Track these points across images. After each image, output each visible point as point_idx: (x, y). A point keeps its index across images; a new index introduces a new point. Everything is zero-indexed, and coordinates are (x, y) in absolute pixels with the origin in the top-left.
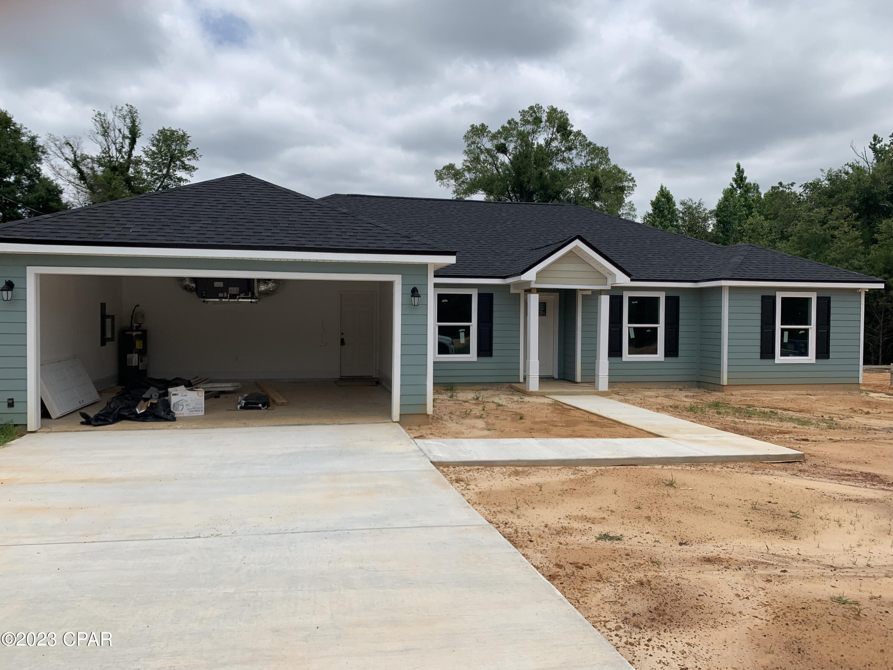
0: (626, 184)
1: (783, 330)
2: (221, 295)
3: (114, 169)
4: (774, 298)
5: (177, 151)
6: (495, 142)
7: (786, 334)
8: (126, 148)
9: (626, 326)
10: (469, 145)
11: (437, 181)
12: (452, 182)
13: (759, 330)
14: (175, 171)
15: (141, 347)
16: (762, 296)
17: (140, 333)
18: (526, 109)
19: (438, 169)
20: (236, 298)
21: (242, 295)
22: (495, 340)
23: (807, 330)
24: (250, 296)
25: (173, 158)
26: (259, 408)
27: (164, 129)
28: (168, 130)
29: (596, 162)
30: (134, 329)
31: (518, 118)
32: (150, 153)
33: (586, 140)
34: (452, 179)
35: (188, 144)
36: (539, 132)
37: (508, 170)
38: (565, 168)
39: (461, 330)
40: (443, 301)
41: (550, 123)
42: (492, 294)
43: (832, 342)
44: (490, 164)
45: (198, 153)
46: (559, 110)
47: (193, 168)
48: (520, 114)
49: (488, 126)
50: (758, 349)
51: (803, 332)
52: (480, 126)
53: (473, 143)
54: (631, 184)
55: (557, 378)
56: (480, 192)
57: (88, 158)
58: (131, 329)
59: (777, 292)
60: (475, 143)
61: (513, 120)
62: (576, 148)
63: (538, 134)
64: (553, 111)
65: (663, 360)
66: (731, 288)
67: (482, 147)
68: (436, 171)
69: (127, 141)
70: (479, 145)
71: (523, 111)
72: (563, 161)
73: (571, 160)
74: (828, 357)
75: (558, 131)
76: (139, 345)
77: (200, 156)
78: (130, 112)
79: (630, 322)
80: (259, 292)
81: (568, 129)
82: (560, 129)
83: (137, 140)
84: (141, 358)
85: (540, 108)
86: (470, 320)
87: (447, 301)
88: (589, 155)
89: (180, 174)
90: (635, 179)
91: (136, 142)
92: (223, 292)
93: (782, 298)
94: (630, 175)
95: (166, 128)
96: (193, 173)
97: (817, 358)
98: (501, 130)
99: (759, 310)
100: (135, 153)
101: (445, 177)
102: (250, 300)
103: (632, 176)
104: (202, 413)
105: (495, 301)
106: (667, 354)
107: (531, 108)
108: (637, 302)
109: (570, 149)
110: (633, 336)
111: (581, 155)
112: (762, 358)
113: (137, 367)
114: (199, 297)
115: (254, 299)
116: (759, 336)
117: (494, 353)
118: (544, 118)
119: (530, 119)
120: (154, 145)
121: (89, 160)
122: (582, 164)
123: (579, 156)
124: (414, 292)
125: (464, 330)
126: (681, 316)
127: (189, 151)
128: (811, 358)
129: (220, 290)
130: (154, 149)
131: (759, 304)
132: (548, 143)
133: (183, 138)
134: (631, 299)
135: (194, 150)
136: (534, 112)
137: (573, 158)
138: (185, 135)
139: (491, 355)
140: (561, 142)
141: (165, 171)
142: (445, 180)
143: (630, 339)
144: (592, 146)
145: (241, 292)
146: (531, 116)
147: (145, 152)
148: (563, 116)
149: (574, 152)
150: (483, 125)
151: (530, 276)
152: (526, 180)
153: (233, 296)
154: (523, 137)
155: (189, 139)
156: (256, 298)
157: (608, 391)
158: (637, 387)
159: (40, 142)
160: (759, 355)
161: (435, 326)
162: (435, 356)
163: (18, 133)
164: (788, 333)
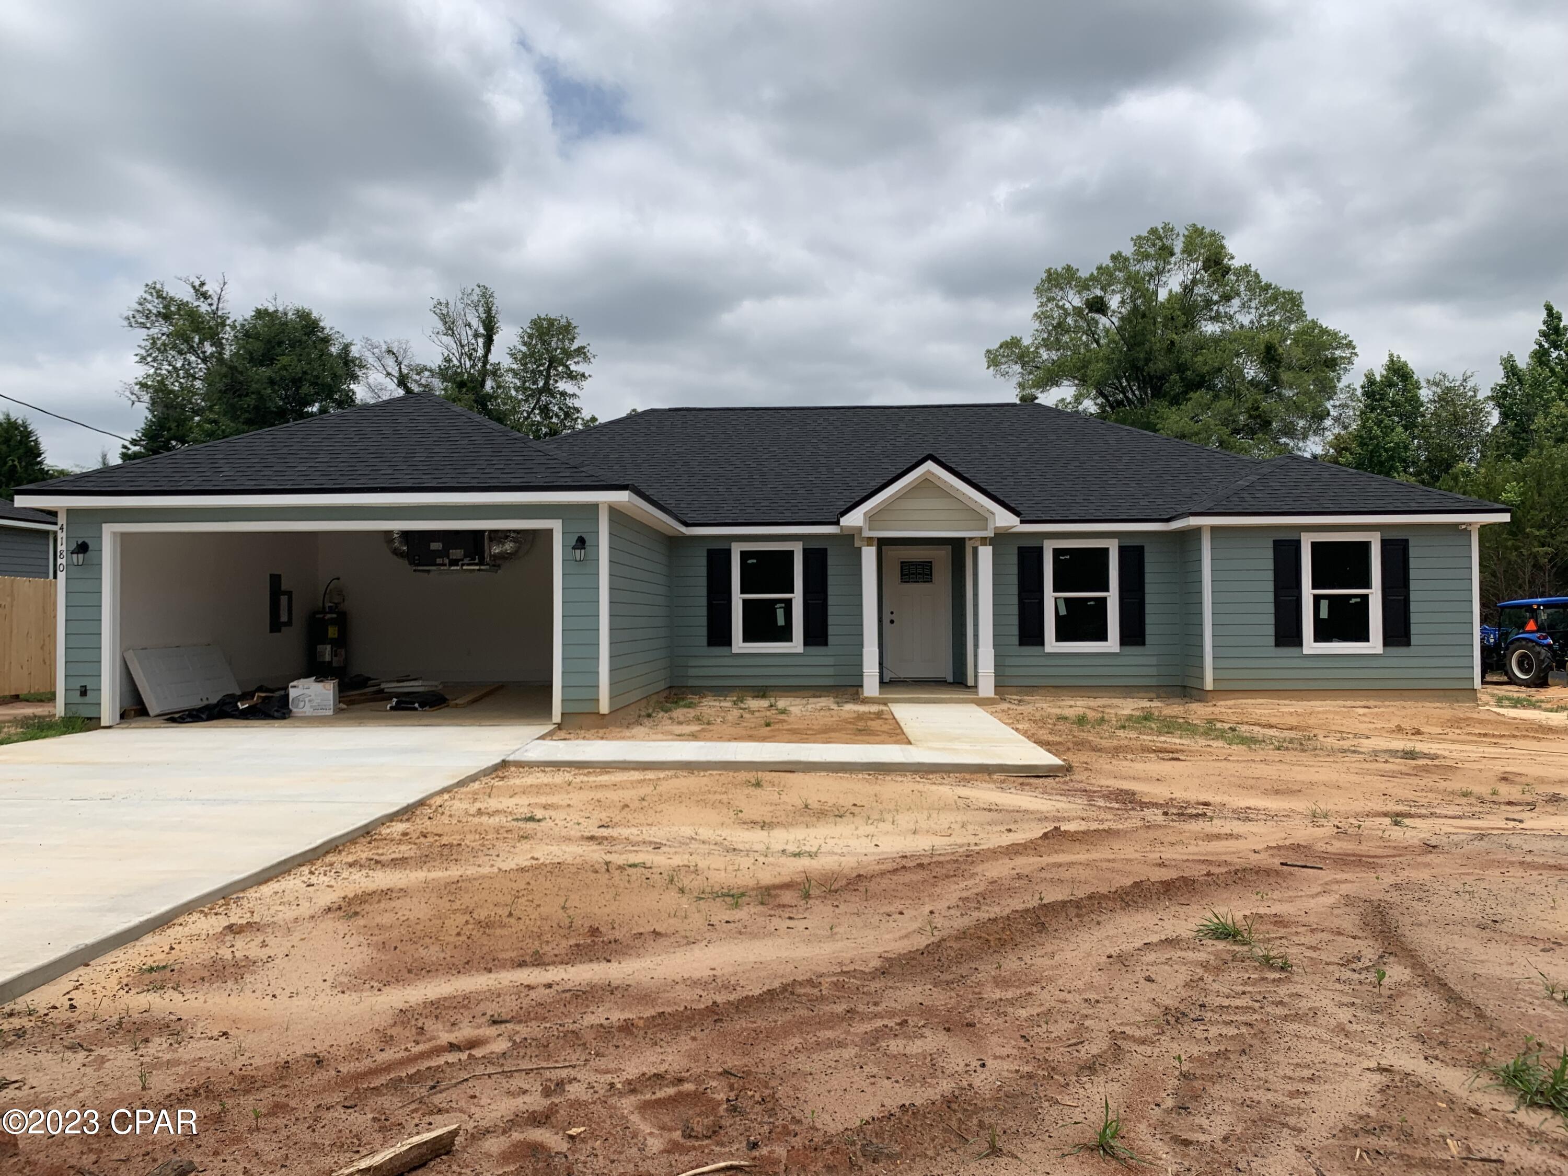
0: (1338, 353)
1: (1317, 599)
2: (439, 561)
3: (461, 385)
4: (1297, 544)
5: (559, 351)
6: (1086, 295)
7: (1324, 604)
8: (481, 352)
9: (1050, 596)
10: (1042, 305)
11: (988, 368)
12: (1017, 368)
13: (1270, 597)
14: (556, 381)
15: (336, 636)
16: (1275, 541)
17: (334, 616)
18: (1145, 234)
19: (991, 348)
20: (457, 565)
21: (466, 561)
22: (831, 620)
23: (1365, 598)
24: (477, 561)
25: (553, 362)
26: (416, 709)
27: (539, 318)
28: (544, 319)
29: (1277, 318)
30: (327, 610)
31: (1128, 250)
32: (519, 356)
33: (1260, 282)
34: (1016, 363)
35: (574, 338)
36: (1169, 271)
37: (1114, 342)
38: (1218, 330)
39: (778, 606)
40: (750, 562)
41: (1190, 254)
42: (826, 549)
43: (1414, 618)
44: (1084, 333)
45: (591, 350)
46: (1207, 231)
47: (583, 375)
48: (1132, 243)
49: (1078, 270)
50: (1271, 630)
51: (1358, 600)
52: (1063, 269)
53: (1050, 300)
54: (1347, 353)
55: (952, 681)
56: (1066, 383)
57: (426, 370)
58: (323, 611)
59: (1302, 534)
60: (1054, 299)
61: (1120, 254)
62: (1238, 294)
63: (1167, 275)
64: (1196, 233)
65: (1118, 651)
66: (1214, 529)
67: (1068, 305)
68: (988, 351)
69: (481, 341)
70: (1061, 303)
71: (1139, 237)
72: (1216, 318)
73: (1230, 318)
74: (1408, 644)
75: (1205, 268)
76: (332, 632)
77: (594, 356)
78: (484, 295)
79: (1056, 589)
80: (491, 556)
81: (1225, 262)
82: (1208, 264)
83: (495, 337)
84: (336, 651)
85: (1168, 229)
86: (792, 591)
87: (755, 561)
88: (1265, 306)
89: (563, 385)
90: (1354, 343)
91: (493, 340)
92: (442, 557)
93: (1312, 543)
94: (1345, 337)
95: (543, 316)
96: (583, 383)
97: (1386, 644)
98: (1095, 273)
99: (1270, 565)
100: (492, 358)
101: (1003, 360)
102: (477, 568)
103: (1350, 339)
104: (330, 713)
105: (830, 561)
106: (1125, 640)
107: (1153, 231)
108: (1068, 557)
109: (1227, 298)
110: (1063, 611)
111: (1250, 307)
112: (1278, 644)
113: (330, 663)
114: (410, 564)
115: (483, 565)
116: (1271, 608)
117: (831, 639)
118: (1178, 246)
119: (1152, 251)
120: (525, 344)
121: (427, 374)
122: (1252, 322)
123: (1246, 310)
124: (581, 543)
125: (783, 605)
126: (1148, 578)
127: (575, 350)
128: (1375, 643)
129: (439, 554)
130: (524, 349)
131: (1270, 554)
132: (1188, 289)
133: (567, 330)
134: (1057, 552)
135: (584, 348)
136: (1160, 238)
137: (1235, 313)
138: (569, 324)
139: (825, 643)
140: (1210, 286)
141: (541, 384)
142: (1003, 367)
143: (1058, 617)
144: (1270, 292)
145: (465, 556)
146: (1154, 245)
147: (512, 355)
148: (1216, 241)
149: (1236, 302)
150: (1068, 268)
151: (855, 519)
152: (1142, 356)
153: (454, 562)
154: (1136, 283)
155: (576, 331)
156: (488, 564)
157: (994, 698)
158: (1073, 694)
159: (355, 351)
160: (1272, 640)
161: (737, 599)
162: (739, 644)
163: (326, 340)
164: (1327, 601)
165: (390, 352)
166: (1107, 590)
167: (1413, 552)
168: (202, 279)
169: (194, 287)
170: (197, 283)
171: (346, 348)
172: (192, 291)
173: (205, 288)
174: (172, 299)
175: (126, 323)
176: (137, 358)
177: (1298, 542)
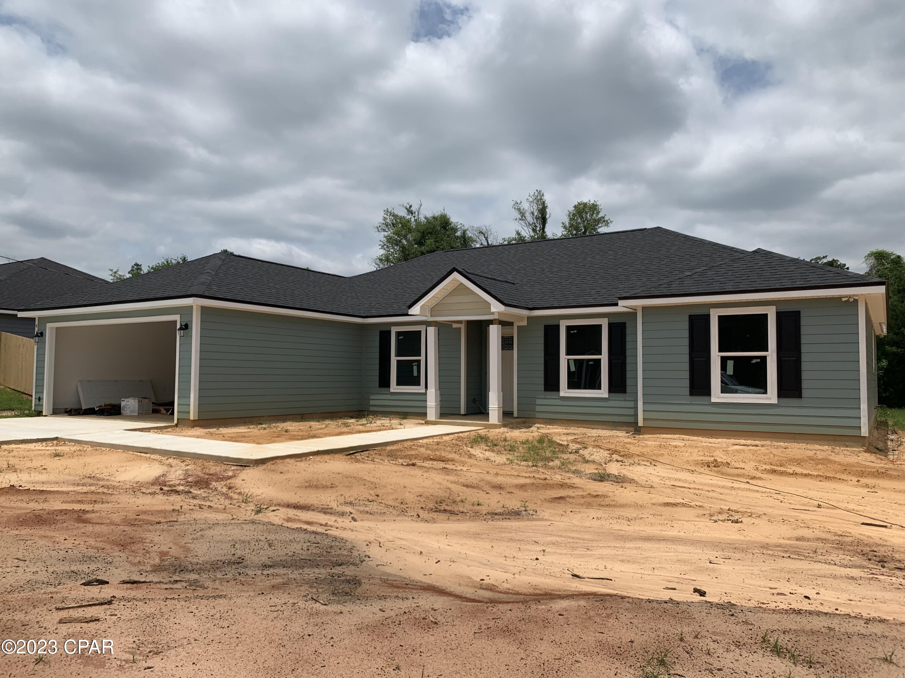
1: (724, 360)
4: (707, 318)
7: (730, 363)
8: (540, 227)
9: (564, 358)
13: (686, 358)
16: (690, 316)
23: (764, 358)
28: (582, 204)
39: (414, 364)
40: (400, 338)
43: (804, 375)
50: (687, 383)
51: (759, 360)
59: (711, 310)
65: (607, 397)
66: (645, 309)
69: (539, 221)
74: (800, 396)
79: (568, 354)
86: (420, 355)
87: (402, 337)
93: (719, 316)
97: (780, 396)
99: (687, 334)
105: (440, 337)
106: (612, 389)
108: (576, 331)
110: (573, 369)
112: (692, 394)
116: (687, 367)
125: (417, 364)
126: (629, 345)
128: (771, 395)
131: (686, 325)
134: (569, 328)
143: (570, 373)
151: (416, 310)
157: (496, 425)
158: (578, 425)
159: (469, 234)
160: (687, 391)
161: (394, 360)
162: (394, 387)
163: (455, 230)
164: (732, 362)
165: (481, 232)
166: (600, 354)
167: (804, 321)
168: (410, 204)
169: (407, 209)
170: (408, 207)
171: (464, 232)
172: (406, 211)
173: (412, 208)
174: (397, 216)
175: (376, 230)
176: (380, 247)
177: (708, 316)
